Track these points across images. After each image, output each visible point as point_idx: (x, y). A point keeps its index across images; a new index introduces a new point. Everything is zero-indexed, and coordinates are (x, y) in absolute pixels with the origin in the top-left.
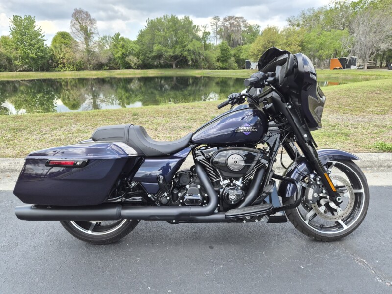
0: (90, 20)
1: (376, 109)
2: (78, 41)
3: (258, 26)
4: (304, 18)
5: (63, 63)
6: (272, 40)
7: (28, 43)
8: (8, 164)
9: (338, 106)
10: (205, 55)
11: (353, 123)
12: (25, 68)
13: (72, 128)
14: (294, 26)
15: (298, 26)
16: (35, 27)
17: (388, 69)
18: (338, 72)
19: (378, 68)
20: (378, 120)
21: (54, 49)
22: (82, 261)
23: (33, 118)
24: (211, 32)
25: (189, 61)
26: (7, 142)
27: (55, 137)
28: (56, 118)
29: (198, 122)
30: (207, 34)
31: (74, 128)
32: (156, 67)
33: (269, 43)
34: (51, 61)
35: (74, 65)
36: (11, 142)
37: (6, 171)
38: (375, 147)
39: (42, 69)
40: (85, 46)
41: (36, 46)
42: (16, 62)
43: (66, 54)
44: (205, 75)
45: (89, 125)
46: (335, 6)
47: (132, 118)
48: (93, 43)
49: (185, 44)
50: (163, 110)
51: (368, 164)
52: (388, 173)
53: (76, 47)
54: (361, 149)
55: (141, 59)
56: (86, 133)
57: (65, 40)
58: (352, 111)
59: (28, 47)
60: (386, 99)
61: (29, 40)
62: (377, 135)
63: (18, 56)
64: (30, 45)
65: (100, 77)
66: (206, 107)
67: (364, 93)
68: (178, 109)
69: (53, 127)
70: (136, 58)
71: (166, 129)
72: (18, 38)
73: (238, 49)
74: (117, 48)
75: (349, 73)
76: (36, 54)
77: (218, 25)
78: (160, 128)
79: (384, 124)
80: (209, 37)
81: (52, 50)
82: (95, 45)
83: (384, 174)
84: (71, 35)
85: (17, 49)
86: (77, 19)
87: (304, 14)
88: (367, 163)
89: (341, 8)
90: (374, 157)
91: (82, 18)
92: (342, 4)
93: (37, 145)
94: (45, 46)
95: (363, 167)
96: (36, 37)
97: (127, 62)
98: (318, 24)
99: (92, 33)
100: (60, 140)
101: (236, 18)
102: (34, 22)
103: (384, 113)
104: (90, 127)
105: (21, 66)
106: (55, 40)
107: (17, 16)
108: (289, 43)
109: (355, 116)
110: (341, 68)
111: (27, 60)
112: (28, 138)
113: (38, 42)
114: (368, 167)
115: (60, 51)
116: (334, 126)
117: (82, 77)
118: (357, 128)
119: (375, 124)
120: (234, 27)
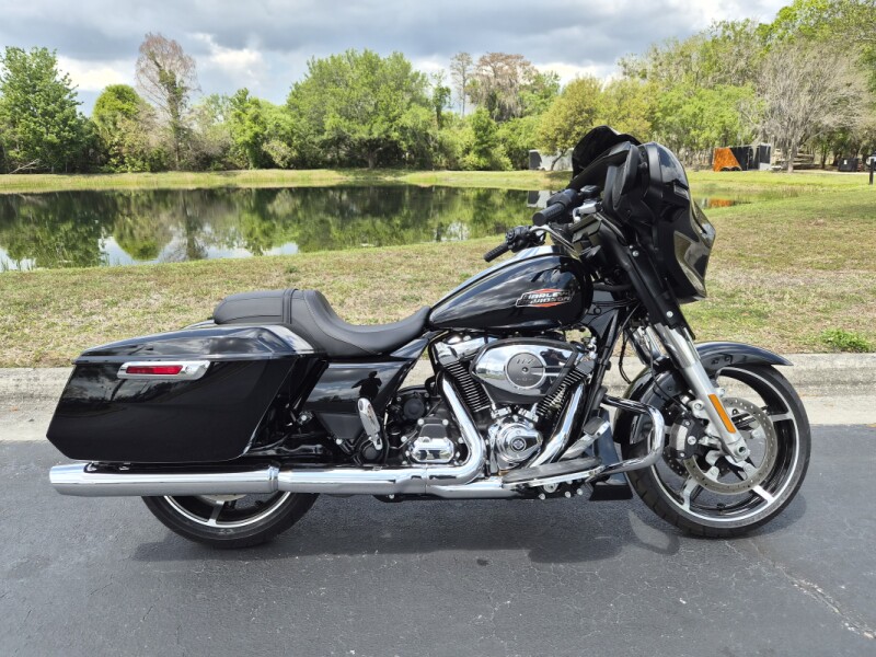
0: (181, 58)
1: (819, 257)
2: (154, 105)
3: (556, 76)
4: (655, 59)
5: (119, 154)
6: (587, 107)
7: (40, 111)
8: (14, 383)
9: (735, 252)
10: (438, 138)
11: (773, 289)
12: (33, 165)
13: (152, 301)
14: (633, 76)
15: (644, 76)
16: (56, 73)
17: (840, 171)
18: (730, 178)
19: (816, 167)
20: (825, 281)
21: (99, 124)
22: (198, 596)
23: (60, 278)
24: (451, 87)
25: (404, 152)
26: (9, 333)
27: (115, 320)
28: (113, 279)
29: (434, 287)
30: (443, 93)
31: (157, 300)
32: (329, 165)
33: (580, 113)
34: (91, 151)
35: (144, 160)
36: (16, 333)
37: (10, 398)
38: (824, 341)
39: (70, 168)
40: (169, 117)
41: (59, 116)
42: (12, 153)
43: (126, 134)
44: (438, 184)
45: (190, 293)
46: (724, 32)
47: (284, 278)
48: (187, 110)
49: (395, 113)
50: (354, 260)
51: (810, 377)
52: (853, 397)
53: (149, 119)
54: (793, 345)
55: (295, 147)
56: (185, 311)
57: (124, 102)
58: (766, 261)
59: (40, 119)
60: (839, 237)
61: (43, 104)
62: (826, 315)
63: (16, 138)
64: (45, 113)
65: (203, 186)
66: (447, 253)
67: (790, 222)
68: (386, 258)
69: (109, 298)
70: (284, 145)
71: (365, 302)
72: (16, 99)
73: (511, 126)
74: (242, 121)
75: (756, 179)
76: (58, 134)
77: (467, 73)
78: (350, 302)
79: (839, 290)
80: (447, 99)
81: (96, 126)
82: (193, 115)
83: (845, 399)
84: (139, 93)
85: (14, 123)
86: (152, 56)
87: (656, 50)
88: (808, 375)
89: (735, 37)
90: (822, 363)
91: (162, 55)
92: (738, 29)
93: (75, 338)
94: (79, 118)
95: (800, 385)
96: (59, 97)
97: (265, 152)
98: (687, 71)
99: (185, 89)
100: (129, 327)
101: (508, 57)
102: (53, 62)
103: (837, 266)
104: (193, 300)
105: (23, 162)
106: (101, 104)
107: (15, 50)
108: (625, 112)
109: (775, 274)
110: (738, 169)
111: (37, 148)
112: (54, 324)
113: (63, 109)
114: (811, 384)
115: (112, 127)
116: (732, 296)
117: (164, 186)
118: (782, 299)
119: (819, 290)
120: (502, 77)
